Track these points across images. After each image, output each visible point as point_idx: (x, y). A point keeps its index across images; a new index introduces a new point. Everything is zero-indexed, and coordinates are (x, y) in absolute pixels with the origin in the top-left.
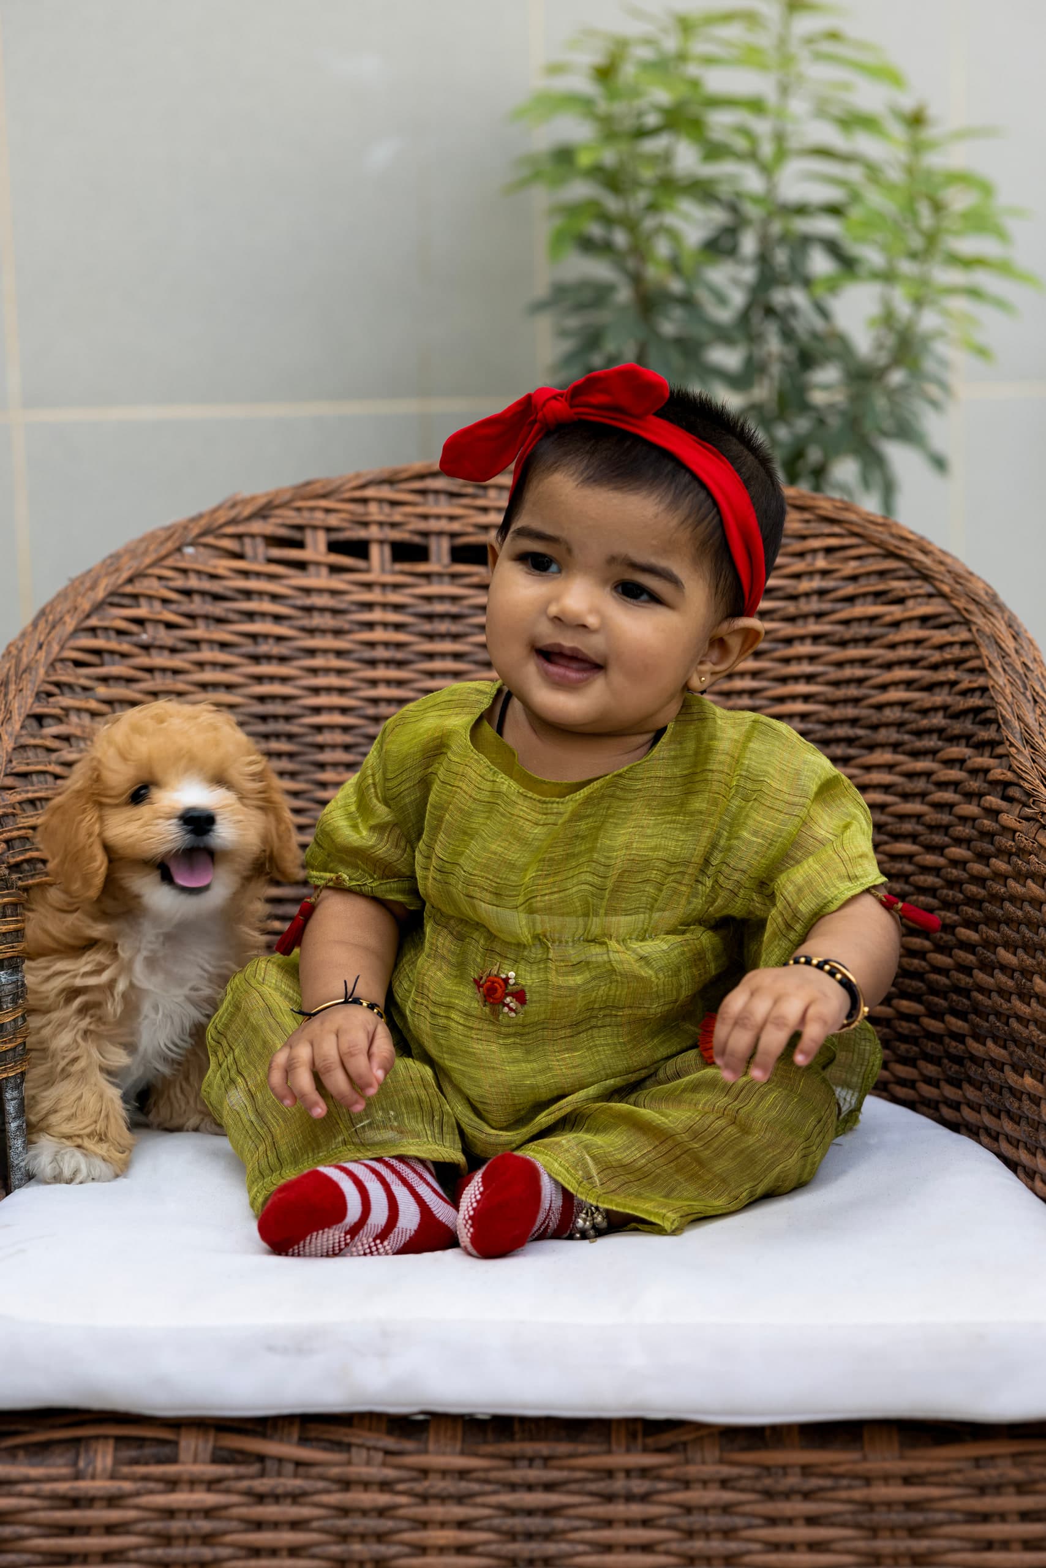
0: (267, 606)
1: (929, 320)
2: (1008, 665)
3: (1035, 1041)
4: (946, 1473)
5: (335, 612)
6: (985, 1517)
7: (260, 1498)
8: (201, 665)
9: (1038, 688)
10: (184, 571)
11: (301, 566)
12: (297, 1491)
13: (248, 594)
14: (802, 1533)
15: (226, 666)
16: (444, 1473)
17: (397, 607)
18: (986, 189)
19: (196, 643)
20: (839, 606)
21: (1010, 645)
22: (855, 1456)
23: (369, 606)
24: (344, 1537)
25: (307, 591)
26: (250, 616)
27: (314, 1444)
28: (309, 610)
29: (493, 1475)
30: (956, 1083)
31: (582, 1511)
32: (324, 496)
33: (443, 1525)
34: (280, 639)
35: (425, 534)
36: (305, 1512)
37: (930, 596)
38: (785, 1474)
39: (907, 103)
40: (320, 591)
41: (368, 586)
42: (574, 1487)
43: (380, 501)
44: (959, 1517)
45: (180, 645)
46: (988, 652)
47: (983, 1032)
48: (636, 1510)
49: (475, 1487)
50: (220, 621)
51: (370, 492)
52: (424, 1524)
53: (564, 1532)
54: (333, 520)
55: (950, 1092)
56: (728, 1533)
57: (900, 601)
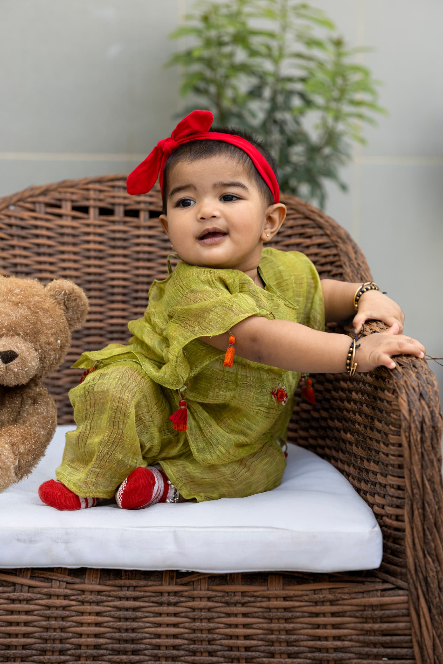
0: (44, 232)
1: (340, 127)
2: (352, 264)
3: (351, 419)
4: (302, 596)
5: (74, 236)
6: (317, 615)
7: (13, 601)
8: (15, 256)
9: (363, 274)
10: (9, 217)
11: (60, 216)
12: (29, 598)
13: (36, 227)
14: (241, 620)
15: (26, 257)
16: (91, 592)
17: (100, 235)
18: (366, 73)
19: (13, 247)
20: (284, 239)
21: (353, 256)
22: (265, 588)
23: (88, 234)
24: (48, 618)
25: (62, 227)
26: (37, 236)
27: (37, 579)
28: (62, 235)
29: (112, 593)
30: (323, 438)
31: (149, 609)
32: (72, 187)
33: (90, 614)
34: (49, 246)
35: (113, 204)
36: (32, 607)
37: (322, 235)
38: (235, 595)
39: (335, 35)
40: (67, 227)
41: (88, 225)
42: (145, 599)
43: (95, 190)
44: (306, 614)
45: (6, 247)
46: (344, 259)
47: (334, 416)
48: (172, 609)
49: (104, 598)
50: (24, 238)
51: (91, 186)
52: (82, 613)
53: (141, 618)
54: (74, 197)
55: (320, 442)
56: (210, 620)
57: (310, 237)
